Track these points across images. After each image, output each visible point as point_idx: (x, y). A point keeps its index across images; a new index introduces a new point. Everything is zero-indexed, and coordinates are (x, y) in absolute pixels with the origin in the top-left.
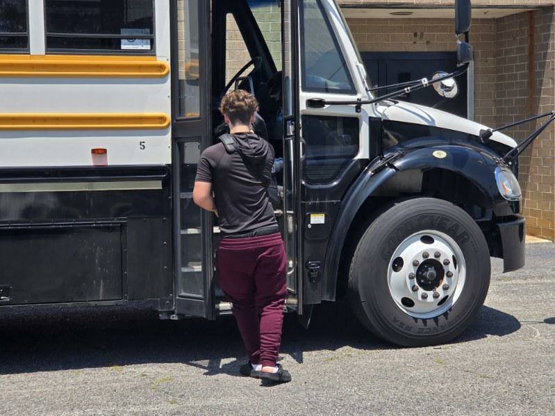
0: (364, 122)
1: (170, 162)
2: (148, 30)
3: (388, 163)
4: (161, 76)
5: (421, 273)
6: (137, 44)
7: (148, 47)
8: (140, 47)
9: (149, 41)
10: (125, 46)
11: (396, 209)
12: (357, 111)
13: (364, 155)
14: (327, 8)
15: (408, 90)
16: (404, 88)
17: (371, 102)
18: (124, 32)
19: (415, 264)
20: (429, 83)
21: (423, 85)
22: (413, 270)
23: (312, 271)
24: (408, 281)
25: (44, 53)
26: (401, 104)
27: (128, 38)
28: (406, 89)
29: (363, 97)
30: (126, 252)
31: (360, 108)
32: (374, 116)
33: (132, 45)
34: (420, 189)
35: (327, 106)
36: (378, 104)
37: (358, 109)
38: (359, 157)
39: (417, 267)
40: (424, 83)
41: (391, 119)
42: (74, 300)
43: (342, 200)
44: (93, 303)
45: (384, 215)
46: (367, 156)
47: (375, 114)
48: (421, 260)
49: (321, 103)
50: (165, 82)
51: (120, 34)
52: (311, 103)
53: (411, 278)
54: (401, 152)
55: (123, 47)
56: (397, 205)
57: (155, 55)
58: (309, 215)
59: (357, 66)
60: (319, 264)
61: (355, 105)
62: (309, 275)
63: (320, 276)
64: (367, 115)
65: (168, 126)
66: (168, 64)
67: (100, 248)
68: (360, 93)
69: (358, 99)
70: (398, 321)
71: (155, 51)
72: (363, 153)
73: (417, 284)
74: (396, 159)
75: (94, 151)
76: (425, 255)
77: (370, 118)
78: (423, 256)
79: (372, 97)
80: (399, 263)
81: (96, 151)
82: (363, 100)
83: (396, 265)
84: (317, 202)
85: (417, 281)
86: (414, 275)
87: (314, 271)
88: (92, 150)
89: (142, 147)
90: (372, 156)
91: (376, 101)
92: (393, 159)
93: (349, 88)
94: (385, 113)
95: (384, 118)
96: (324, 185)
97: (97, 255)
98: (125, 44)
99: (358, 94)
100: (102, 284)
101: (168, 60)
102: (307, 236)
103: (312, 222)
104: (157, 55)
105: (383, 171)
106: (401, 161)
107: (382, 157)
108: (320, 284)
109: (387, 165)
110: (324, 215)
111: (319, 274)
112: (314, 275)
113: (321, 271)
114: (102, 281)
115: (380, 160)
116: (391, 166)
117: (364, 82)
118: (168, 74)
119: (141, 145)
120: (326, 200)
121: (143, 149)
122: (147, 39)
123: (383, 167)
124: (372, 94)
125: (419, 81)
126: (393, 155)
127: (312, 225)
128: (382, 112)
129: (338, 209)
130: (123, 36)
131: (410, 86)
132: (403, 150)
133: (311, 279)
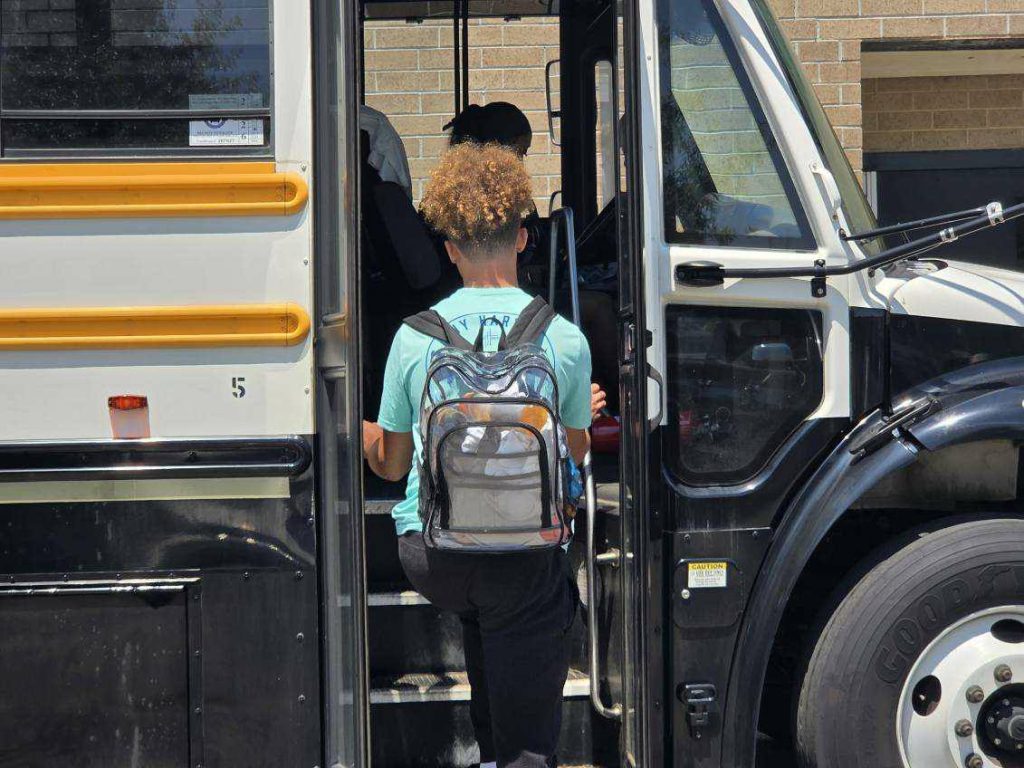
0: (834, 323)
1: (309, 430)
2: (257, 97)
3: (901, 429)
4: (285, 212)
5: (991, 720)
6: (230, 133)
7: (259, 139)
8: (236, 140)
9: (260, 124)
10: (200, 136)
11: (919, 549)
12: (815, 294)
13: (835, 406)
14: (734, 27)
15: (948, 236)
17: (856, 268)
18: (198, 103)
19: (972, 697)
20: (1005, 216)
21: (988, 222)
22: (969, 714)
23: (693, 708)
24: (954, 742)
26: (924, 267)
27: (207, 118)
28: (942, 233)
29: (830, 256)
30: (199, 657)
31: (823, 285)
32: (864, 305)
33: (216, 134)
34: (1014, 492)
35: (728, 282)
36: (879, 272)
37: (819, 286)
38: (823, 412)
39: (979, 706)
40: (991, 216)
41: (911, 313)
43: (774, 525)
45: (884, 566)
46: (845, 412)
47: (868, 299)
48: (990, 688)
49: (712, 275)
50: (293, 227)
51: (187, 107)
52: (689, 274)
53: (962, 732)
54: (935, 400)
55: (195, 140)
56: (925, 538)
57: (273, 159)
58: (685, 565)
59: (817, 176)
60: (711, 692)
61: (809, 278)
62: (688, 719)
63: (714, 724)
64: (846, 304)
65: (304, 335)
66: (305, 178)
67: (134, 644)
68: (824, 245)
69: (817, 262)
71: (272, 150)
73: (977, 750)
74: (921, 417)
75: (115, 403)
76: (1002, 674)
77: (853, 311)
78: (999, 678)
79: (860, 255)
80: (928, 693)
81: (119, 403)
82: (830, 263)
83: (923, 697)
84: (707, 531)
85: (979, 743)
86: (970, 725)
87: (697, 708)
88: (110, 399)
89: (239, 392)
90: (858, 409)
91: (872, 264)
92: (911, 418)
93: (797, 233)
94: (895, 296)
95: (893, 310)
96: (726, 488)
97: (124, 662)
98: (199, 134)
99: (819, 248)
100: (137, 737)
101: (304, 170)
102: (679, 619)
103: (692, 584)
104: (277, 158)
105: (884, 450)
106: (936, 422)
107: (886, 410)
108: (715, 743)
109: (896, 433)
110: (724, 565)
111: (712, 717)
112: (699, 718)
113: (719, 709)
114: (137, 730)
115: (881, 421)
116: (907, 437)
117: (835, 217)
118: (303, 204)
119: (234, 386)
120: (732, 525)
121: (242, 395)
122: (256, 118)
123: (886, 439)
124: (861, 245)
125: (979, 210)
126: (913, 408)
127: (693, 591)
128: (887, 295)
129: (764, 548)
130: (193, 114)
131: (953, 225)
132: (945, 393)
133: (692, 730)
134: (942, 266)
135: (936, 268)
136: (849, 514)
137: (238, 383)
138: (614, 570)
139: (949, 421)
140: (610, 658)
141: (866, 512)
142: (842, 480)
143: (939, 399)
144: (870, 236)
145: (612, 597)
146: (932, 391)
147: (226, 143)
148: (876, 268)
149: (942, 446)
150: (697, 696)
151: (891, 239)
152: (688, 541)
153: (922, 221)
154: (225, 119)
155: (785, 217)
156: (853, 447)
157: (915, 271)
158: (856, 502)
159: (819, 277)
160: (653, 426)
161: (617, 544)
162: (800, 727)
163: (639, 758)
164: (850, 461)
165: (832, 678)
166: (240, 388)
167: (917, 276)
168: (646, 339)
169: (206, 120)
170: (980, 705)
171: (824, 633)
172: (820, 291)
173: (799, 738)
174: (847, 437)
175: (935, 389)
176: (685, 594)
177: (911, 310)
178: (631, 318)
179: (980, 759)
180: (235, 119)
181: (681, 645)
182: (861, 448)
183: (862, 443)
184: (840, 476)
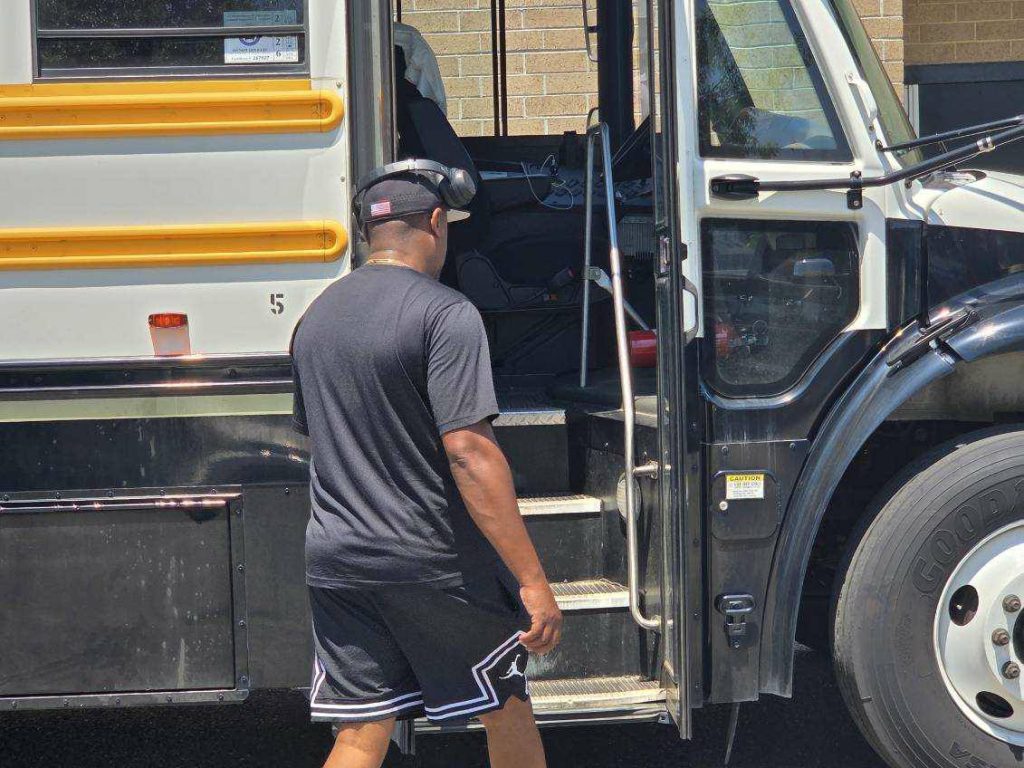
0: (870, 235)
2: (292, 14)
3: (938, 341)
4: (321, 129)
6: (265, 50)
7: (293, 56)
8: (271, 57)
9: (294, 40)
10: (235, 54)
11: (956, 460)
12: (851, 206)
13: (871, 318)
15: (986, 145)
16: (976, 139)
17: (892, 179)
18: (232, 21)
19: (1009, 606)
22: (1006, 623)
23: (731, 619)
24: (991, 651)
25: (29, 80)
26: (962, 177)
27: (243, 35)
28: (980, 143)
29: (867, 167)
30: (242, 571)
31: (859, 197)
32: (902, 216)
33: (252, 51)
35: (763, 195)
36: (916, 182)
37: (855, 198)
38: (860, 323)
41: (948, 223)
42: (116, 688)
43: (812, 436)
44: (161, 698)
45: (921, 477)
46: (881, 323)
47: (905, 212)
49: (747, 188)
50: (330, 143)
51: (222, 25)
52: (724, 188)
53: (999, 641)
54: (973, 311)
55: (230, 58)
56: (963, 449)
57: (308, 76)
58: (723, 476)
59: (852, 86)
60: (750, 603)
61: (845, 190)
62: (726, 629)
63: (752, 634)
64: (882, 215)
65: (341, 253)
66: (340, 96)
67: (178, 560)
68: (860, 157)
69: (853, 174)
70: (966, 754)
71: (307, 68)
72: (871, 315)
73: (1014, 659)
74: (959, 328)
75: (155, 321)
77: (890, 222)
79: (896, 166)
80: (965, 603)
81: (159, 321)
82: (866, 175)
83: (959, 607)
84: (745, 442)
85: (1016, 652)
86: (1006, 633)
87: (736, 619)
88: (151, 317)
89: (277, 308)
90: (894, 321)
91: (908, 175)
92: (947, 330)
93: (833, 145)
94: (932, 207)
95: (931, 221)
96: (763, 400)
97: (169, 576)
98: (235, 51)
99: (856, 160)
100: (183, 649)
101: (339, 86)
102: (718, 531)
103: (730, 495)
104: (312, 76)
105: (921, 363)
106: (972, 333)
107: (923, 322)
108: (753, 651)
109: (933, 344)
110: (762, 476)
111: (751, 627)
112: (737, 629)
113: (757, 620)
114: (183, 641)
115: (918, 333)
116: (945, 348)
117: (871, 128)
118: (339, 121)
119: (273, 302)
120: (769, 437)
121: (281, 311)
122: (292, 35)
123: (923, 351)
124: (898, 157)
125: (1017, 118)
126: (950, 320)
127: (730, 502)
128: (924, 206)
129: (802, 459)
130: (229, 31)
131: (991, 134)
132: (983, 304)
133: (730, 640)
134: (980, 176)
135: (974, 178)
136: (886, 426)
137: (277, 300)
138: (653, 481)
139: (988, 332)
140: (649, 570)
141: (905, 425)
142: (879, 392)
143: (977, 309)
144: (906, 147)
145: (651, 509)
146: (970, 302)
147: (262, 61)
148: (913, 179)
149: (979, 357)
150: (734, 607)
151: (928, 149)
152: (726, 453)
153: (959, 131)
154: (261, 36)
155: (821, 129)
156: (890, 358)
157: (953, 182)
158: (892, 414)
159: (855, 189)
160: (689, 338)
161: (655, 456)
162: (837, 637)
163: (677, 668)
164: (886, 373)
165: (869, 589)
166: (279, 304)
167: (955, 186)
168: (681, 252)
169: (240, 37)
170: (1017, 614)
171: (860, 545)
172: (856, 203)
173: (836, 648)
174: (884, 349)
175: (973, 300)
176: (724, 506)
177: (948, 220)
178: (666, 232)
179: (1017, 667)
180: (270, 36)
181: (719, 556)
182: (897, 360)
183: (900, 354)
184: (877, 387)
